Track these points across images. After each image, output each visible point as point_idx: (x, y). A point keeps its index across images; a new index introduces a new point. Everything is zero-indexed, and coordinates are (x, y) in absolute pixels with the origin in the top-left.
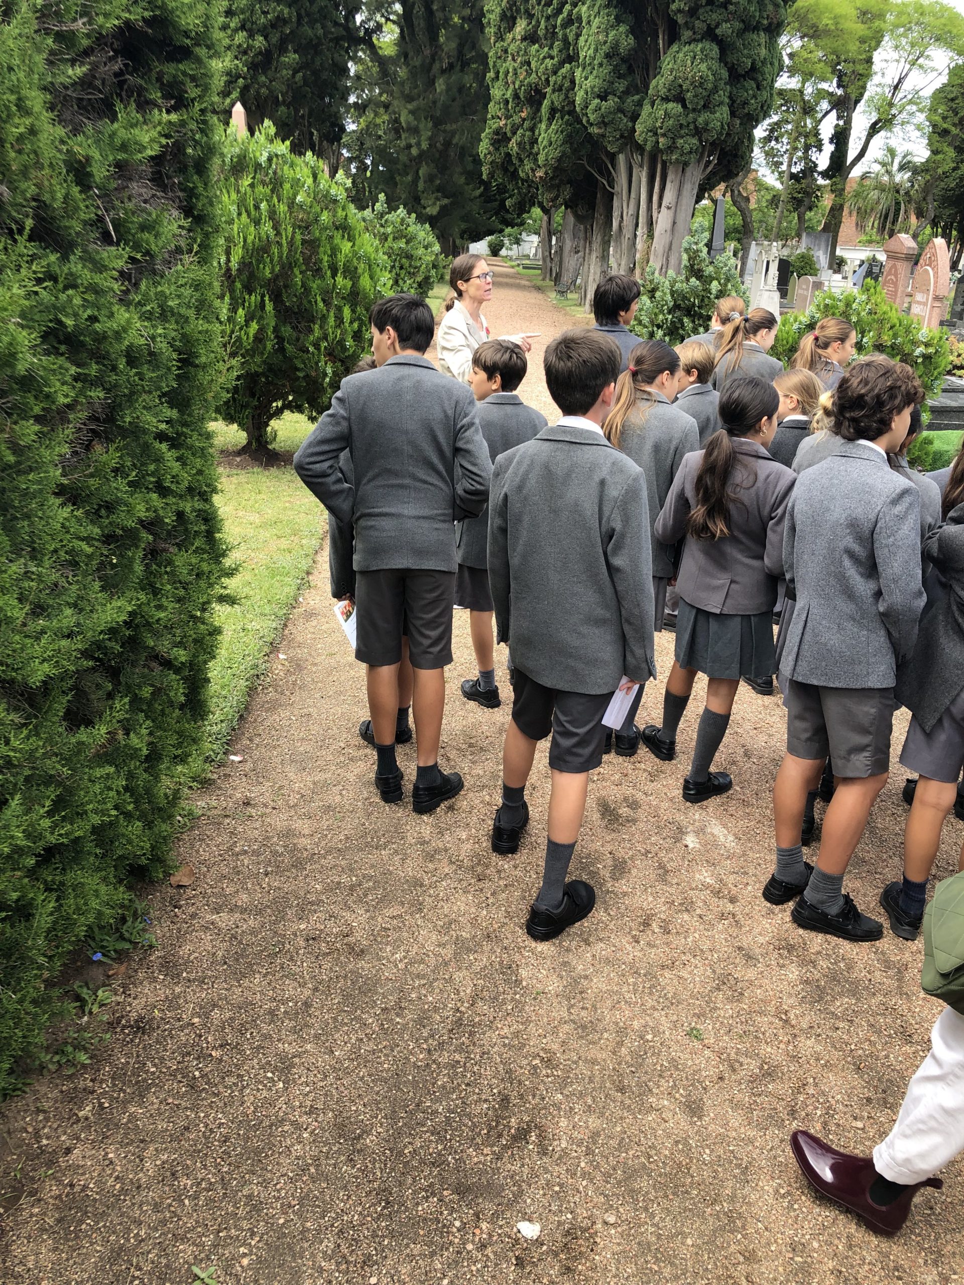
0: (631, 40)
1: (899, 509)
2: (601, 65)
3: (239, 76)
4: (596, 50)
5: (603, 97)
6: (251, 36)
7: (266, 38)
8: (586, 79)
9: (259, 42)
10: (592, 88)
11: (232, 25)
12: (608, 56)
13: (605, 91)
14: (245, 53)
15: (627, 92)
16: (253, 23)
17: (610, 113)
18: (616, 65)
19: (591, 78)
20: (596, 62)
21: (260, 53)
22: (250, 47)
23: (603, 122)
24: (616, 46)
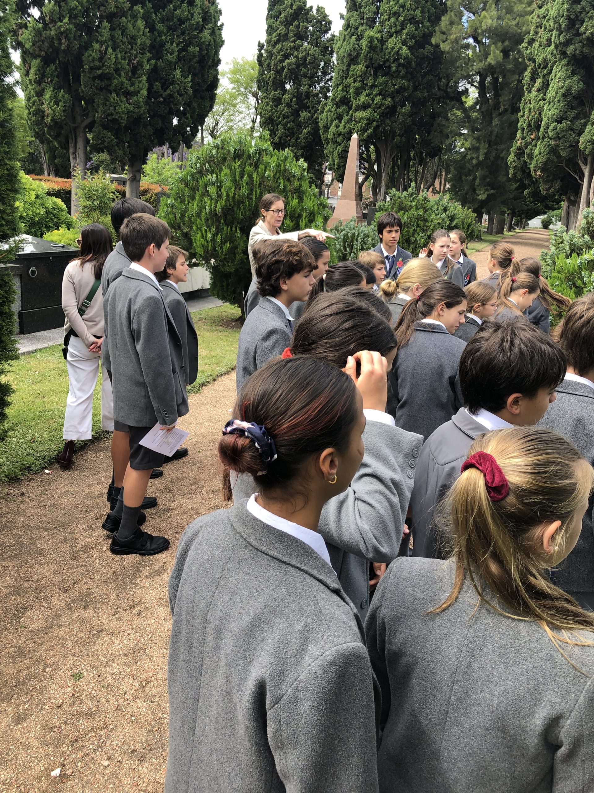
0: (581, 85)
1: (269, 343)
2: (559, 101)
3: (374, 120)
4: (557, 92)
5: (559, 121)
6: (384, 98)
7: (393, 99)
8: (550, 110)
9: (388, 101)
10: (552, 116)
11: (374, 93)
12: (564, 95)
13: (561, 117)
14: (379, 107)
15: (576, 118)
16: (386, 91)
17: (563, 131)
18: (570, 101)
19: (553, 109)
20: (556, 100)
21: (388, 107)
22: (382, 104)
23: (558, 137)
24: (569, 89)
